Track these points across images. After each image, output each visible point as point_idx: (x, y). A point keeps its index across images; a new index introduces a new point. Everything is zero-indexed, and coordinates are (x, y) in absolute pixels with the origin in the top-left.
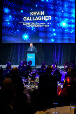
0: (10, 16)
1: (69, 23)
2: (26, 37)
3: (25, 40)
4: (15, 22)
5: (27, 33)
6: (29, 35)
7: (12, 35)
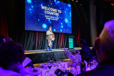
0: (32, 7)
1: (69, 21)
2: (45, 26)
3: (44, 29)
4: (36, 12)
5: (45, 23)
6: (47, 25)
7: (34, 23)
